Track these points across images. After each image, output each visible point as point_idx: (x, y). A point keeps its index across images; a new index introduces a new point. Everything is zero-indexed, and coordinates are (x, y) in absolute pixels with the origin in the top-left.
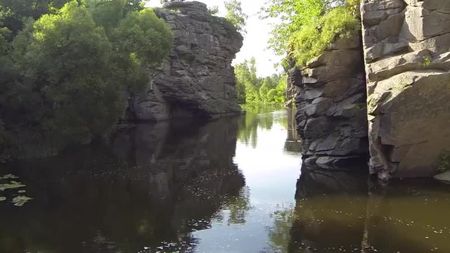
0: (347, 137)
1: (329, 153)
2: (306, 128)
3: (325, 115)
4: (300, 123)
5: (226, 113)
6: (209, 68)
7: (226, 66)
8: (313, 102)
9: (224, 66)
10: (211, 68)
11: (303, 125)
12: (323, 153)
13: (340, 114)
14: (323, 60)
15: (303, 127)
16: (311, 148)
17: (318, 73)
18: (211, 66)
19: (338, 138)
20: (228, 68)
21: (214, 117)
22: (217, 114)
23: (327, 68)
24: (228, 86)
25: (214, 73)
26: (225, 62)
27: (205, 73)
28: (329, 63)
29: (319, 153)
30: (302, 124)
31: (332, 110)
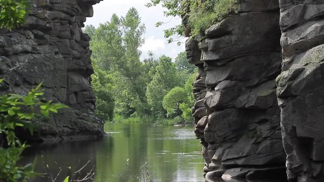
0: (265, 138)
1: (240, 162)
2: (207, 126)
3: (234, 107)
4: (200, 122)
5: (72, 134)
6: (36, 36)
7: (72, 33)
8: (216, 89)
9: (68, 33)
10: (42, 38)
11: (203, 124)
12: (232, 163)
13: (252, 104)
14: (227, 27)
15: (203, 127)
16: (215, 157)
17: (221, 46)
18: (40, 33)
19: (253, 141)
20: (77, 36)
21: (47, 140)
22: (54, 134)
23: (234, 38)
24: (76, 78)
25: (46, 48)
26: (70, 23)
27: (29, 49)
28: (237, 31)
29: (226, 163)
30: (202, 121)
31: (243, 98)
